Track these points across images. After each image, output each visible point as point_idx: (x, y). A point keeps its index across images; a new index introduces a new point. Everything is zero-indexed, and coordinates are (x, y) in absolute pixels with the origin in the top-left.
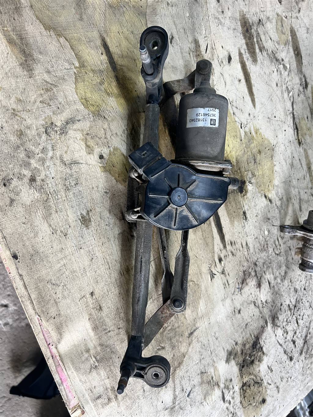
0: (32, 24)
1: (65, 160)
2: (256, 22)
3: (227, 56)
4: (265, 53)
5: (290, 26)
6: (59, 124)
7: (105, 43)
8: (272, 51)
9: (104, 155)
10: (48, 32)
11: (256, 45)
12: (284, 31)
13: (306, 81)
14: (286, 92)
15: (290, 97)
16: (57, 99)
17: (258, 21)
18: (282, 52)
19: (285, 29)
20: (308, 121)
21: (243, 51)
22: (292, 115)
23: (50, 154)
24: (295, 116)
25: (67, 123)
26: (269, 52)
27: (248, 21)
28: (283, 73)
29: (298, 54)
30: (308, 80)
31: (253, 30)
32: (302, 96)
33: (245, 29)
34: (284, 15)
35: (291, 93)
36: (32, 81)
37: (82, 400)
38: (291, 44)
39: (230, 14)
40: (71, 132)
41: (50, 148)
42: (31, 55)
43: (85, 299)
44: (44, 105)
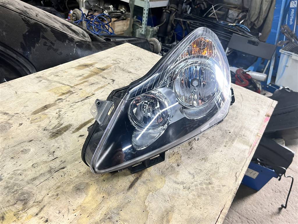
0: (152, 218)
1: (192, 177)
2: (47, 131)
3: (81, 137)
4: (62, 122)
5: (32, 116)
6: (182, 186)
7: (130, 188)
8: (57, 119)
9: (176, 165)
10: (149, 211)
11: (61, 127)
12: (39, 117)
14: (73, 107)
15: (74, 104)
16: (173, 192)
17: (45, 131)
18: (52, 115)
19: (36, 117)
20: (78, 94)
21: (71, 132)
22: (83, 101)
23: (195, 183)
24: (82, 100)
25: (178, 183)
26: (59, 120)
27: (51, 135)
28: (64, 111)
29: (46, 107)
30: (57, 99)
31: (54, 131)
32: (68, 99)
33: (57, 135)
34: (28, 120)
35: (71, 104)
36: (176, 204)
37: (255, 135)
38: (44, 112)
39: (56, 144)
40: (180, 180)
41: (193, 184)
42: (166, 211)
43: (228, 147)
44: (180, 195)
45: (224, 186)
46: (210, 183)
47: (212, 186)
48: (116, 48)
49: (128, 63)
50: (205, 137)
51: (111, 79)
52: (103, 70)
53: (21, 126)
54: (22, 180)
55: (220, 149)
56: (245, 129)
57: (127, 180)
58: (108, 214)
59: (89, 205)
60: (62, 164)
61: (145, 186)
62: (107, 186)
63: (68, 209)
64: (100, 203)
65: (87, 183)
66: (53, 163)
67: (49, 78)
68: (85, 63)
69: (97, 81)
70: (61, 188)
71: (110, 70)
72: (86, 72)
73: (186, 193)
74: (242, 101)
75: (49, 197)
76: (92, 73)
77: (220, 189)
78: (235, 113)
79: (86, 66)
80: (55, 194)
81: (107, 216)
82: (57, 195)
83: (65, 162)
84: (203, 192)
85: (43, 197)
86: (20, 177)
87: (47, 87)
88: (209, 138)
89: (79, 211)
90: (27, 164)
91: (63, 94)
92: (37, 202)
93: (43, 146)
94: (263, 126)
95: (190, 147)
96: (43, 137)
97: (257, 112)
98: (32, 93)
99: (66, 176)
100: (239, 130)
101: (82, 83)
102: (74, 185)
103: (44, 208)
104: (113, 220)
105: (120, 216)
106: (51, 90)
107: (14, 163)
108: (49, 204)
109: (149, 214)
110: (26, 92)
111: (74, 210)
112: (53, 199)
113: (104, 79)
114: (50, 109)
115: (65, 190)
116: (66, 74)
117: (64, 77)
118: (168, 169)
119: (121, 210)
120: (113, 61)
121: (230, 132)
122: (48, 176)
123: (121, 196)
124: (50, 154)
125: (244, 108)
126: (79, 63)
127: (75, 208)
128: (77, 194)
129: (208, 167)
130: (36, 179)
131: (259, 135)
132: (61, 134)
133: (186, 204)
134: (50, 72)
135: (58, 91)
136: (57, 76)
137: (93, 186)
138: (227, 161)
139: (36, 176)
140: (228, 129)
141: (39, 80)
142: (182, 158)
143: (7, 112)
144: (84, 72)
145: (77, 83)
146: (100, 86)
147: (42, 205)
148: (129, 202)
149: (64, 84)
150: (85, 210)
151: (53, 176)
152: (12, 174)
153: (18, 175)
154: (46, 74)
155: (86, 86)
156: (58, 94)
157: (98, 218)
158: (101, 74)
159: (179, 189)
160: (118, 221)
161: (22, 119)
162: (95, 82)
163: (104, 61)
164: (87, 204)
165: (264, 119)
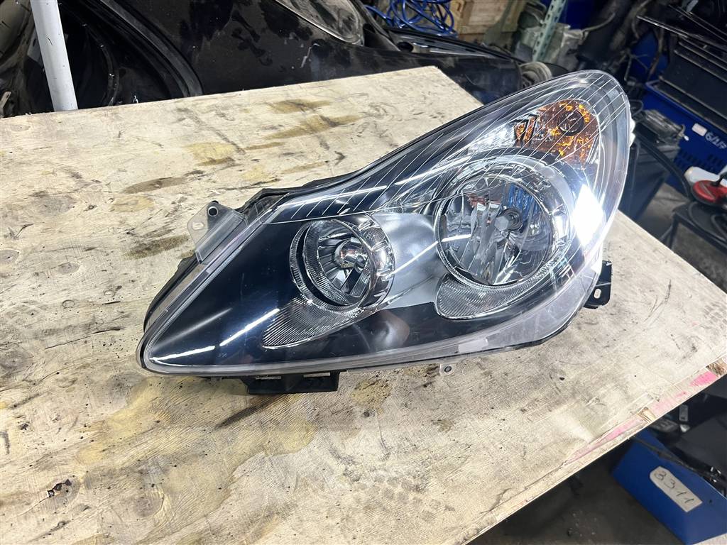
0: (229, 512)
1: (383, 455)
2: (132, 237)
4: (172, 226)
5: (123, 194)
6: (343, 467)
7: (223, 423)
8: (166, 216)
9: (363, 411)
10: (233, 492)
11: (164, 237)
12: (133, 202)
13: (193, 173)
14: (215, 197)
15: (220, 192)
16: (314, 473)
17: (128, 236)
18: (163, 204)
19: (129, 200)
20: (244, 170)
22: (243, 190)
23: (381, 472)
24: (243, 186)
25: (339, 457)
26: (169, 220)
27: (135, 247)
28: (191, 203)
29: (159, 183)
30: (191, 170)
31: (145, 242)
33: (146, 252)
34: (110, 202)
35: (215, 191)
36: (301, 504)
37: (634, 411)
38: (149, 193)
39: (133, 272)
40: (349, 451)
41: (374, 474)
42: (269, 509)
43: (530, 417)
44: (325, 486)
45: (448, 508)
46: (417, 489)
47: (419, 496)
48: (398, 75)
49: (403, 121)
50: (484, 369)
51: (338, 153)
52: (333, 124)
53: (90, 211)
54: (30, 326)
55: (503, 413)
56: (613, 384)
57: (230, 405)
58: (145, 463)
59: (120, 426)
60: (119, 320)
61: (259, 433)
62: (180, 400)
63: (77, 418)
64: (143, 430)
65: (144, 380)
66: (104, 311)
67: (203, 118)
68: (301, 98)
69: (304, 148)
70: (88, 371)
71: (347, 130)
72: (291, 120)
73: (343, 487)
74: (662, 303)
75: (57, 380)
76: (303, 127)
77: (434, 512)
78: (614, 331)
79: (300, 105)
80: (71, 378)
81: (139, 466)
82: (73, 382)
83: (127, 316)
84: (386, 502)
85: (45, 375)
86: (29, 319)
87: (187, 137)
88: (494, 373)
89: (93, 432)
90: (55, 296)
91: (213, 162)
92: (30, 382)
93: (107, 268)
94: (681, 395)
95: (426, 380)
96: (118, 248)
97: (688, 349)
98: (150, 144)
99: (112, 348)
100: (593, 382)
101: (267, 146)
102: (116, 374)
103: (35, 399)
104: (147, 481)
105: (166, 478)
106: (191, 146)
107: (35, 285)
108: (49, 393)
109: (228, 500)
110: (138, 139)
111: (85, 426)
112: (60, 387)
113: (322, 148)
114: (165, 191)
115: (94, 378)
116: (244, 115)
117: (236, 122)
118: (337, 413)
119: (176, 466)
120: (369, 108)
121: (562, 379)
122: (80, 334)
123: (194, 435)
124: (109, 290)
125: (654, 325)
126: (288, 95)
127: (90, 423)
128: (111, 394)
129: (440, 448)
130: (53, 334)
131: (646, 413)
132: (154, 253)
133: (325, 514)
134: (213, 102)
135: (204, 151)
136: (223, 115)
137: (151, 389)
138: (503, 449)
139: (58, 327)
140: (564, 369)
141: (180, 117)
142: (389, 401)
143: (81, 173)
144: (286, 120)
145: (256, 142)
146: (302, 163)
147: (35, 389)
148: (204, 455)
149: (226, 139)
150: (105, 435)
151: (87, 339)
152: (18, 308)
153: (27, 313)
154: (202, 105)
155: (271, 155)
156: (202, 158)
157: (121, 463)
158: (323, 133)
159: (332, 472)
160: (155, 487)
161: (99, 197)
162: (297, 150)
163: (348, 103)
164: (116, 424)
165: (695, 376)
